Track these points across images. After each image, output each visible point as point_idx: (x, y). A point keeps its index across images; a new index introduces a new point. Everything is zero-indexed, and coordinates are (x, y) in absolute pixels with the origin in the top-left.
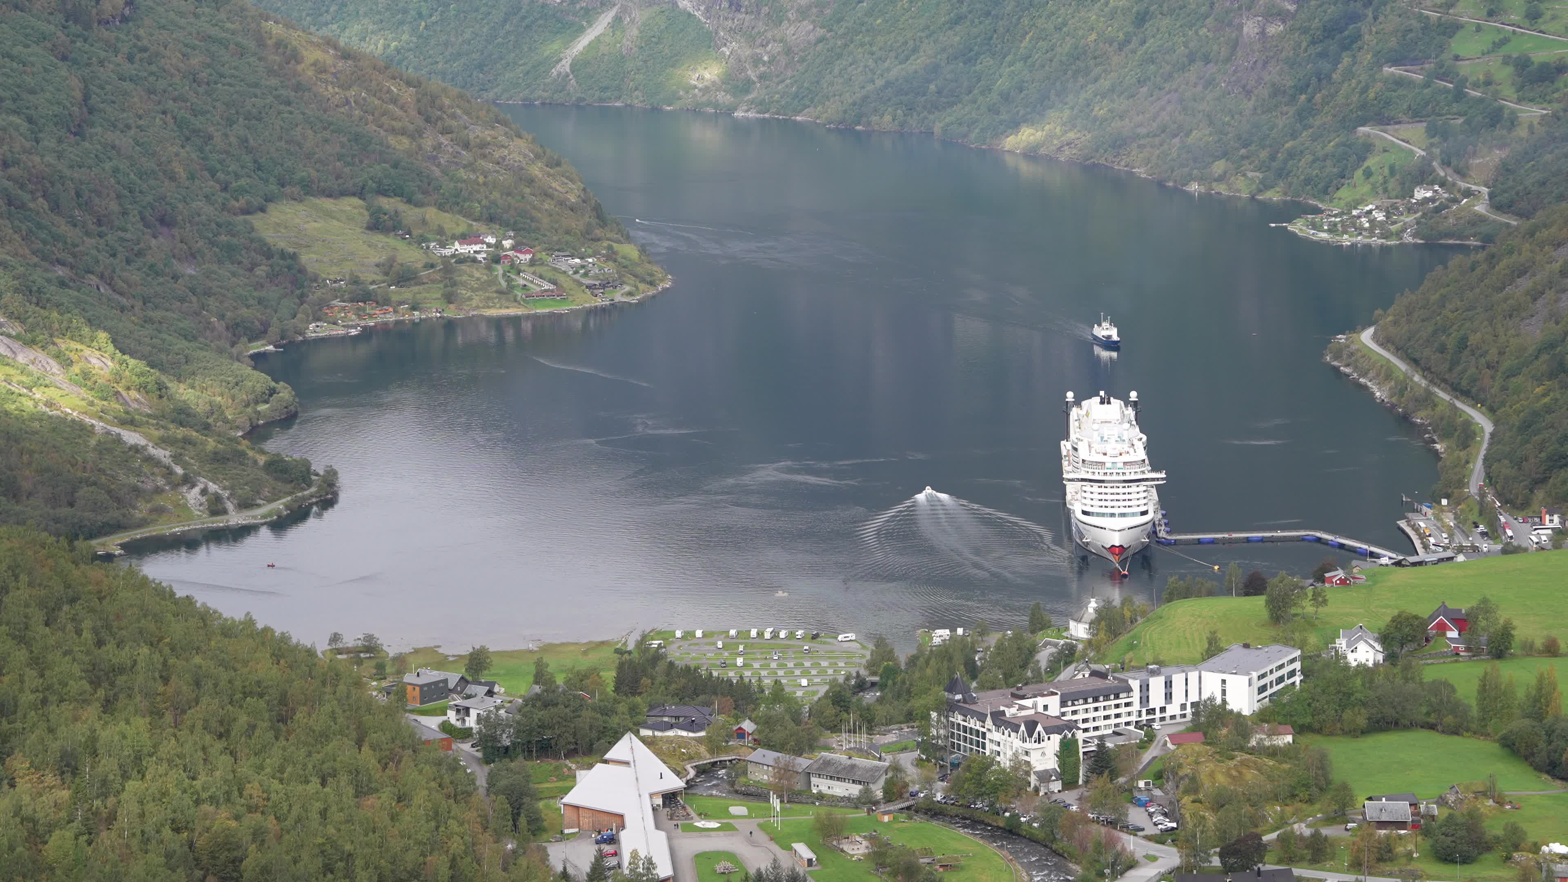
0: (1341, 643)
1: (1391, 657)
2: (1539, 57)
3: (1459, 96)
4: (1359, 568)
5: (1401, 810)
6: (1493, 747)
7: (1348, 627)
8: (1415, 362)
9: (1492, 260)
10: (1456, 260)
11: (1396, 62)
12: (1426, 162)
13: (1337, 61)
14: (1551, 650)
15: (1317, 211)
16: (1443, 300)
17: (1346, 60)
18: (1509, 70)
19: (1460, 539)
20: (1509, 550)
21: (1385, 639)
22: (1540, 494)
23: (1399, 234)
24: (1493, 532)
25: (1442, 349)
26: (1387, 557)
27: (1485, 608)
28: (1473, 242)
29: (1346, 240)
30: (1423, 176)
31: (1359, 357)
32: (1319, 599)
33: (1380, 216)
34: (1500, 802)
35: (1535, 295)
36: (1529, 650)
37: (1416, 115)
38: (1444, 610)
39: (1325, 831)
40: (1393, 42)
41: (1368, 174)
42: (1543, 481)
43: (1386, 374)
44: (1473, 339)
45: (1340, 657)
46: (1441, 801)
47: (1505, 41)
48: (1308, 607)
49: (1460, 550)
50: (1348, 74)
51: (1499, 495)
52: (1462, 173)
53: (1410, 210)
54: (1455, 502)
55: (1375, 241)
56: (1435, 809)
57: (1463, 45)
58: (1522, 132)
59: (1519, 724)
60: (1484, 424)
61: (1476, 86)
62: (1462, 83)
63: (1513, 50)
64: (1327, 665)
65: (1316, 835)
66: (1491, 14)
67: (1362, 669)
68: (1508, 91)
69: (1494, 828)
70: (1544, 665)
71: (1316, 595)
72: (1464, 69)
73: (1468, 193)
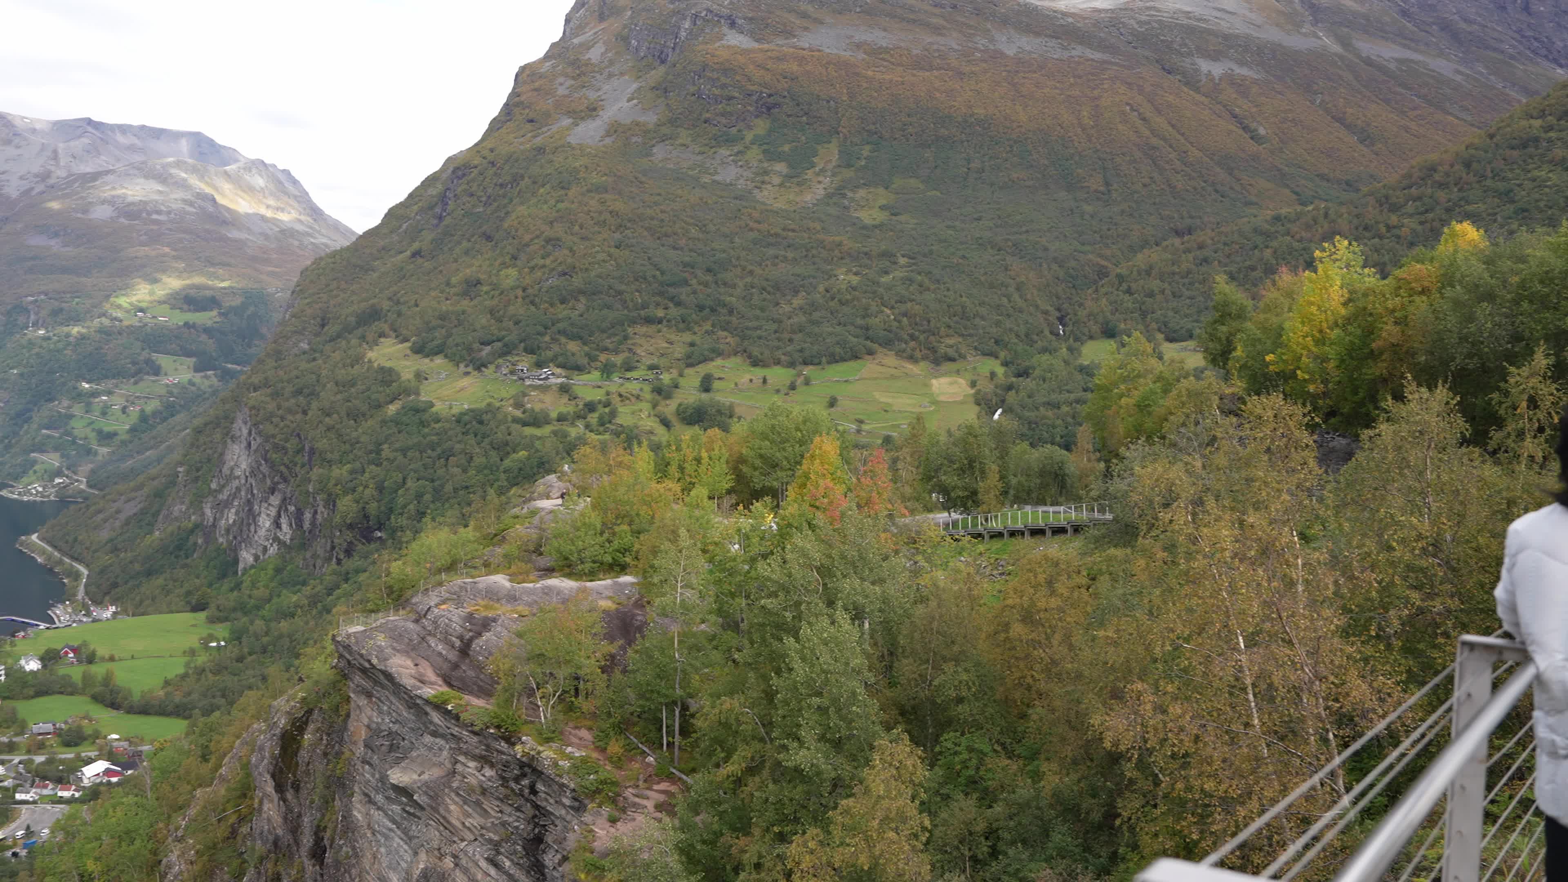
0: (23, 662)
1: (44, 666)
2: (106, 429)
3: (74, 442)
4: (30, 631)
5: (49, 727)
6: (88, 699)
7: (26, 655)
8: (55, 547)
9: (88, 507)
10: (72, 507)
11: (47, 429)
12: (60, 468)
13: (21, 427)
14: (112, 659)
15: (13, 486)
16: (67, 523)
17: (26, 427)
18: (94, 434)
19: (74, 617)
20: (95, 621)
21: (42, 659)
22: (107, 598)
23: (48, 496)
24: (88, 614)
25: (67, 542)
26: (43, 626)
27: (85, 644)
28: (80, 500)
29: (25, 498)
30: (59, 473)
31: (31, 546)
32: (13, 644)
33: (40, 489)
34: (91, 721)
35: (105, 521)
36: (103, 659)
37: (56, 449)
38: (67, 646)
39: (14, 739)
40: (46, 421)
41: (35, 472)
42: (109, 593)
43: (43, 552)
44: (80, 538)
45: (22, 667)
46: (66, 723)
47: (92, 423)
48: (8, 648)
49: (74, 622)
50: (27, 432)
51: (90, 599)
52: (75, 473)
53: (53, 487)
54: (71, 603)
55: (38, 499)
56: (63, 726)
57: (73, 423)
58: (100, 458)
59: (98, 689)
60: (85, 571)
61: (81, 439)
62: (75, 438)
63: (96, 426)
64: (16, 671)
65: (11, 741)
66: (87, 412)
67: (32, 672)
68: (95, 442)
69: (88, 731)
70: (109, 665)
71: (11, 642)
72: (76, 432)
73: (77, 481)
